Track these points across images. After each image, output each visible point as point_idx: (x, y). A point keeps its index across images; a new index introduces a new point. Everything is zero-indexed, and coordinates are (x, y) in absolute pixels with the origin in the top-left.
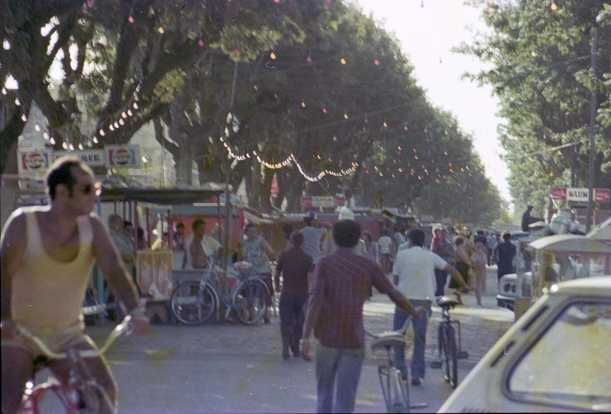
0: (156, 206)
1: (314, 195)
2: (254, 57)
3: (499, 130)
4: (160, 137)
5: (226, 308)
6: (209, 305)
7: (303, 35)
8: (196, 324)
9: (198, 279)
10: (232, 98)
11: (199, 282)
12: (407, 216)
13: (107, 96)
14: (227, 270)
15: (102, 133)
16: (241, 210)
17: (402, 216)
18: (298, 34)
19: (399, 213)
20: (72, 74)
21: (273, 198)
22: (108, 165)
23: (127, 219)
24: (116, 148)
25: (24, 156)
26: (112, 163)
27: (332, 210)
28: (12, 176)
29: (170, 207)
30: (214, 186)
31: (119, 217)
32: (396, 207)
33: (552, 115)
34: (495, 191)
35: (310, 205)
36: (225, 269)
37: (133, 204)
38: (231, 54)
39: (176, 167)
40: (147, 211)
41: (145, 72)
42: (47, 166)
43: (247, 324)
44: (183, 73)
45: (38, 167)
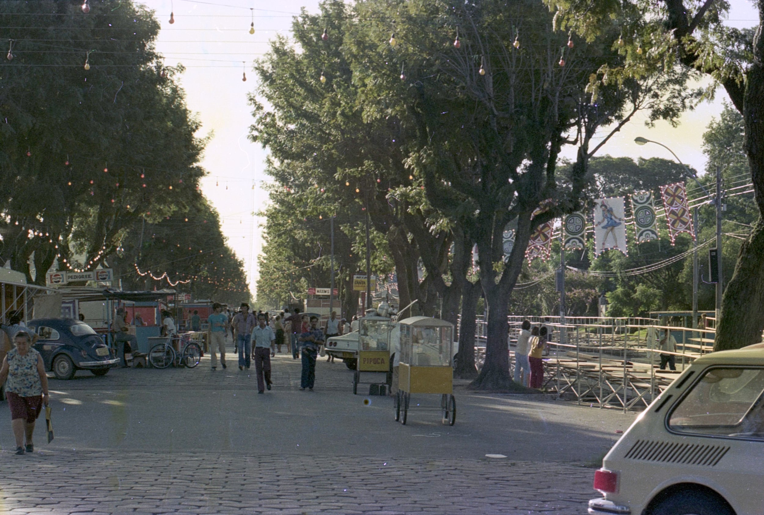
2: (160, 221)
3: (259, 258)
7: (188, 208)
11: (165, 345)
15: (91, 262)
18: (186, 208)
22: (95, 280)
24: (100, 271)
25: (50, 276)
26: (98, 279)
33: (298, 250)
38: (148, 219)
42: (63, 281)
43: (192, 368)
44: (128, 230)
45: (59, 281)
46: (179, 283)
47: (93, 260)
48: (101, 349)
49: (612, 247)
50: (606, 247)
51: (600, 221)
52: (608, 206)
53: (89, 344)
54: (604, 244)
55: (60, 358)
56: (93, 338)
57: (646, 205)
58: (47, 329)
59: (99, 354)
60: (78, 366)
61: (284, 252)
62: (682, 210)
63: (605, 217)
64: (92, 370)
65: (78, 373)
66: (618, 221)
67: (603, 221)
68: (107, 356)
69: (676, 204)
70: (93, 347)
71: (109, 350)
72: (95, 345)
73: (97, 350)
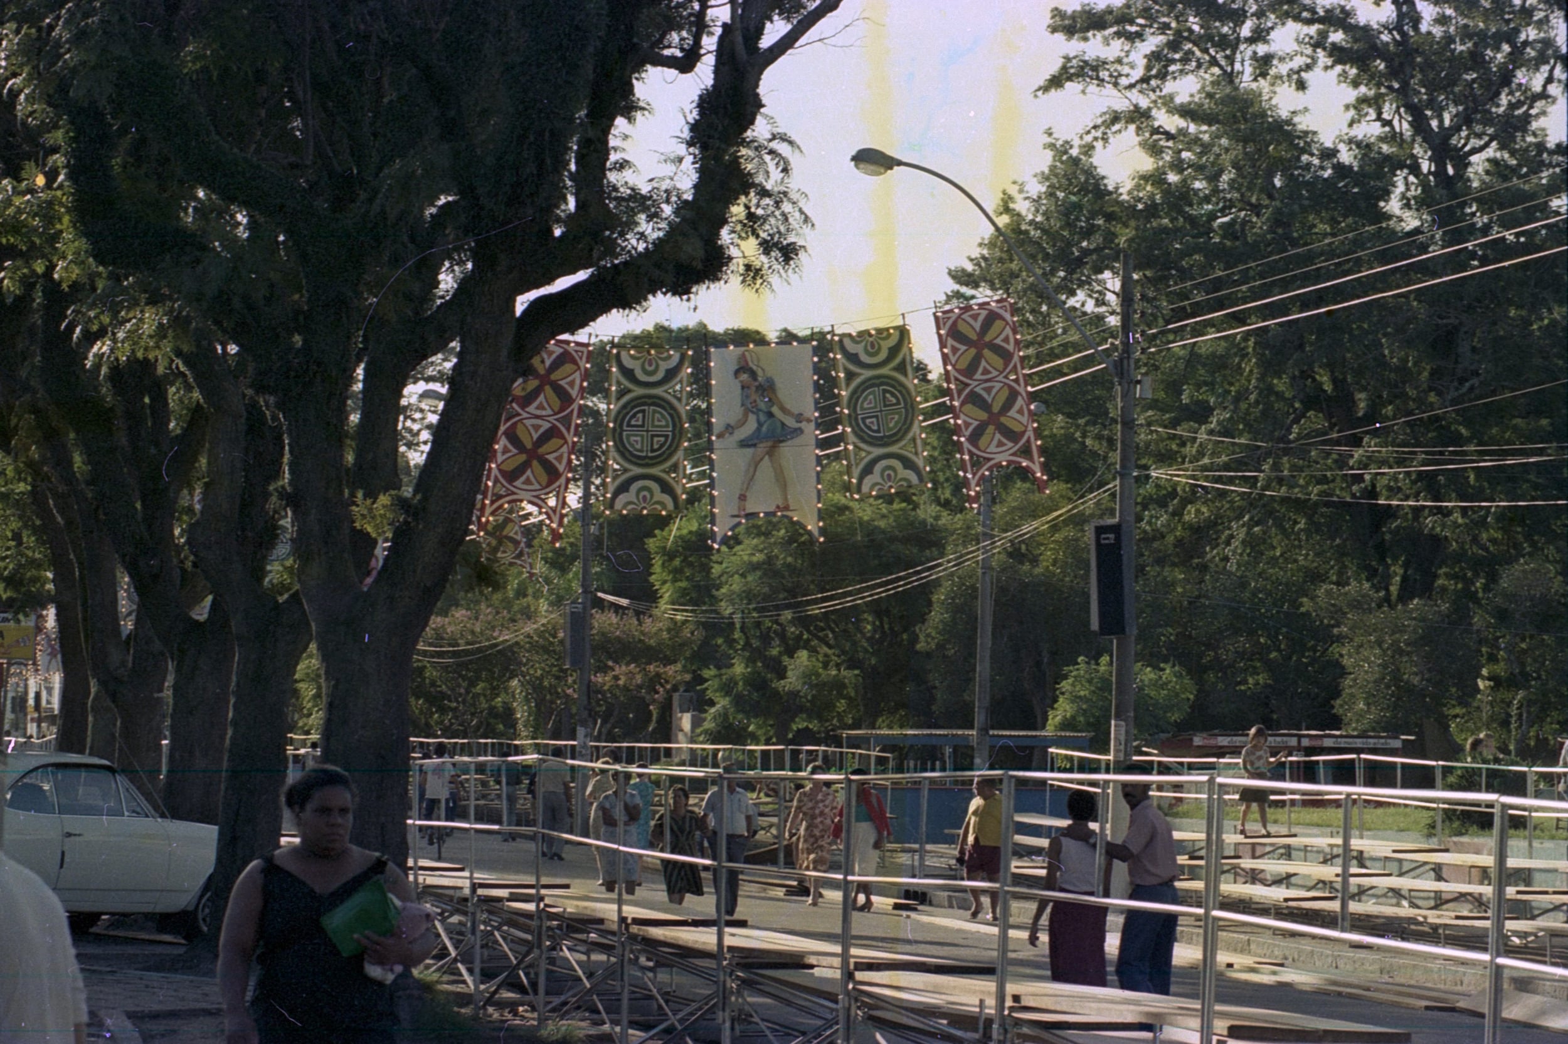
49: (772, 509)
50: (750, 509)
51: (732, 423)
52: (760, 372)
54: (743, 498)
57: (885, 371)
62: (1005, 393)
63: (749, 408)
66: (791, 423)
67: (742, 423)
69: (986, 372)
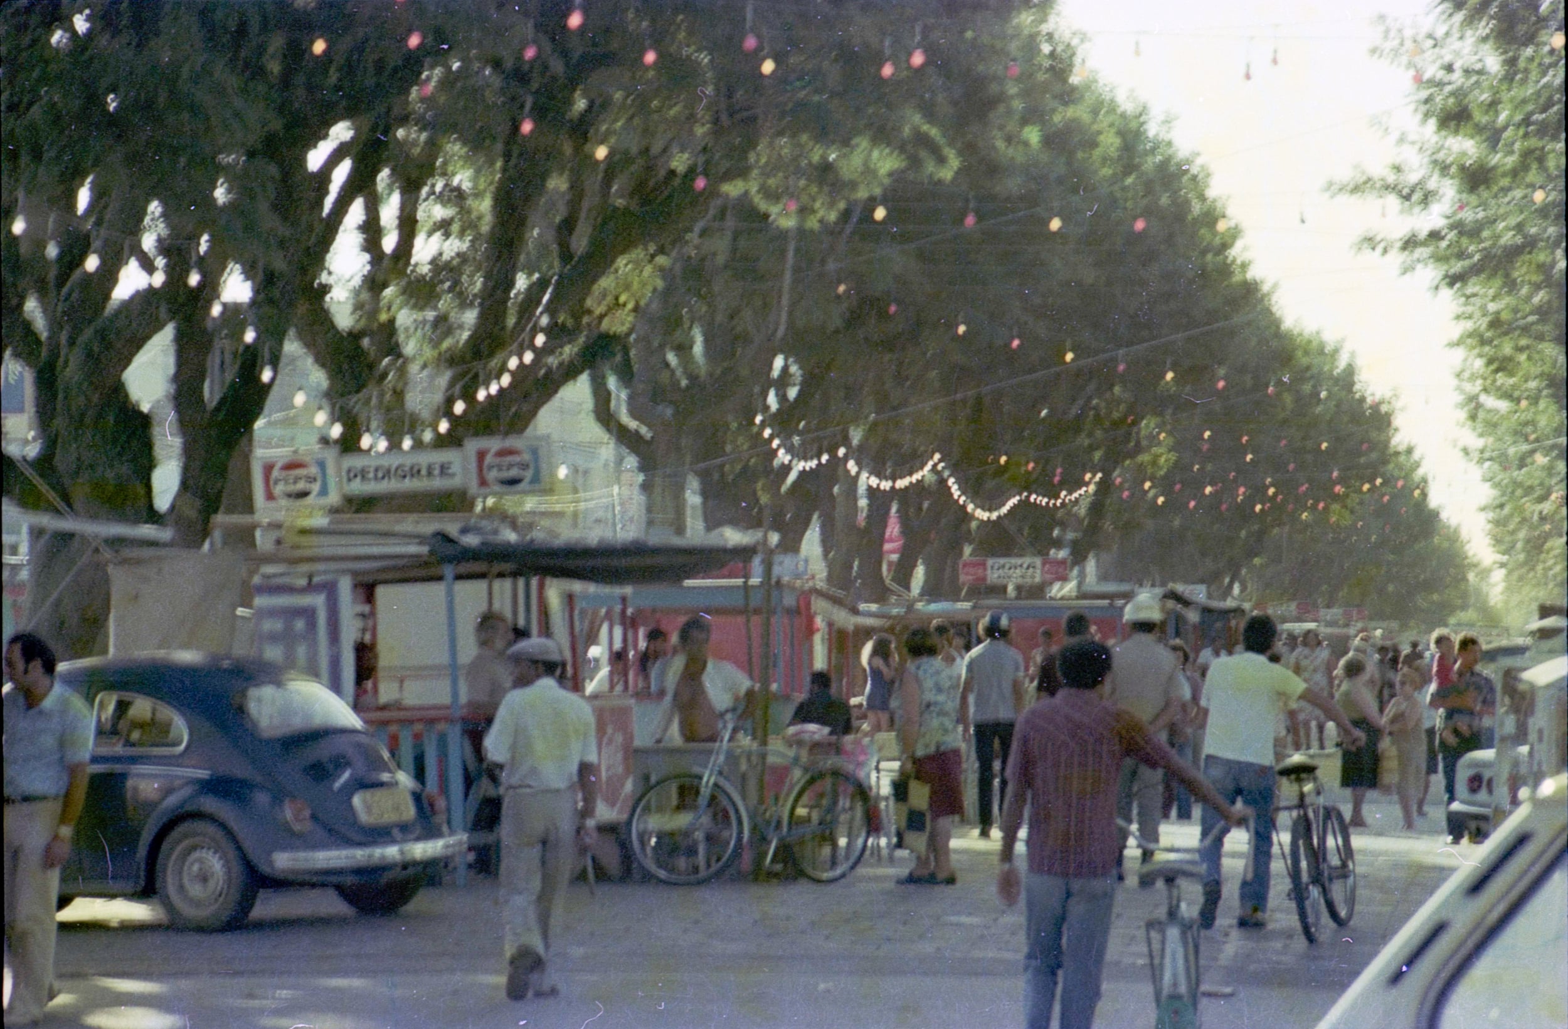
0: (592, 588)
1: (994, 554)
2: (833, 216)
4: (604, 415)
5: (769, 843)
6: (725, 834)
7: (954, 162)
8: (696, 881)
9: (696, 770)
10: (784, 316)
11: (700, 778)
12: (1230, 603)
13: (470, 317)
14: (770, 747)
15: (459, 407)
16: (806, 596)
17: (1216, 604)
18: (942, 160)
19: (1210, 596)
20: (386, 263)
21: (890, 564)
22: (473, 487)
23: (521, 622)
24: (494, 444)
25: (268, 469)
26: (483, 483)
27: (1038, 591)
28: (237, 519)
29: (628, 590)
30: (733, 537)
31: (500, 618)
32: (1202, 581)
34: (1453, 537)
35: (984, 579)
36: (764, 743)
37: (534, 581)
38: (774, 210)
39: (646, 487)
40: (570, 599)
41: (566, 255)
42: (324, 492)
43: (819, 881)
44: (661, 260)
45: (304, 494)
46: (1024, 504)
47: (469, 396)
48: (379, 793)
53: (320, 772)
55: (186, 836)
56: (341, 745)
58: (142, 707)
59: (364, 817)
60: (265, 869)
61: (1523, 357)
64: (340, 889)
65: (266, 907)
68: (404, 828)
70: (337, 785)
71: (417, 797)
72: (346, 775)
73: (357, 800)
